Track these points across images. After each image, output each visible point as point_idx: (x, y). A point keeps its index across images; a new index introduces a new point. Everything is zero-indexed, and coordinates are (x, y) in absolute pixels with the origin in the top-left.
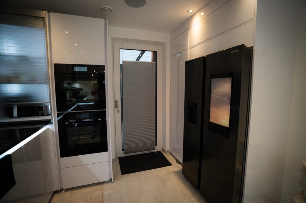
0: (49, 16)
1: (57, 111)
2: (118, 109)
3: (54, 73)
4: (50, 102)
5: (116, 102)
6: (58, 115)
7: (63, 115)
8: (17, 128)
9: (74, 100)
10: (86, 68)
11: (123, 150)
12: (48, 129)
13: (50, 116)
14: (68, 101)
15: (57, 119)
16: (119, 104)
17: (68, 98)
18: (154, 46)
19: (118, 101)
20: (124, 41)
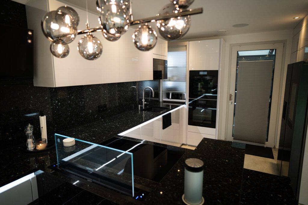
0: (189, 43)
1: (189, 98)
2: (232, 101)
3: (189, 76)
4: (186, 92)
5: (231, 96)
6: (190, 100)
7: (193, 101)
8: (170, 104)
9: (203, 91)
10: (206, 72)
11: (233, 136)
12: (184, 107)
13: (185, 100)
14: (199, 91)
15: (188, 103)
16: (233, 98)
17: (199, 89)
18: (274, 44)
19: (232, 94)
20: (242, 45)
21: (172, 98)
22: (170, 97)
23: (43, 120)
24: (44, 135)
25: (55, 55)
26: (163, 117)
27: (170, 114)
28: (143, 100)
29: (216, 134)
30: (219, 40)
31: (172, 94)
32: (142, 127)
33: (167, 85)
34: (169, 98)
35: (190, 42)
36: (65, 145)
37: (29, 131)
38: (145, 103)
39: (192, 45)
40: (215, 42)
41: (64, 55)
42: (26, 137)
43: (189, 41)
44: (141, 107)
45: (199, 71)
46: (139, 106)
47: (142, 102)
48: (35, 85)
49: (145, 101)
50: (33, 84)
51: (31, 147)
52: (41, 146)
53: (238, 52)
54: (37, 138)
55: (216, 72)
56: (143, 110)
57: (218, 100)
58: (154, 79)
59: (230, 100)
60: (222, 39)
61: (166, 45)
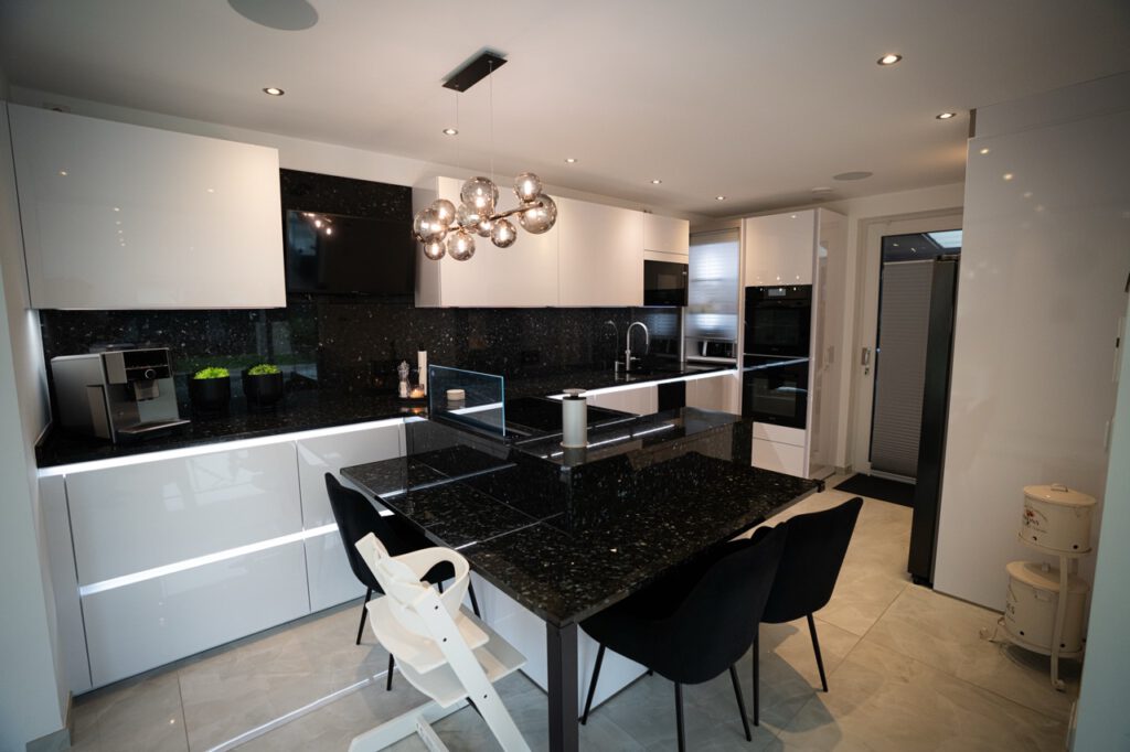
0: (745, 223)
1: (744, 352)
2: (867, 367)
3: (744, 300)
4: (738, 340)
5: (864, 352)
6: (746, 358)
8: (705, 369)
10: (784, 290)
11: (870, 460)
12: (734, 374)
13: (736, 359)
15: (743, 365)
16: (871, 357)
19: (869, 349)
20: (890, 220)
21: (709, 354)
22: (705, 352)
23: (422, 356)
24: (423, 379)
25: (431, 259)
26: (660, 386)
27: (684, 383)
28: (628, 352)
29: (806, 443)
30: (812, 211)
31: (709, 344)
32: (597, 396)
33: (700, 324)
34: (701, 354)
35: (748, 220)
36: (450, 397)
37: (404, 369)
38: (634, 358)
39: (751, 227)
40: (801, 219)
42: (399, 379)
43: (745, 218)
44: (620, 366)
45: (767, 288)
46: (616, 363)
47: (625, 355)
48: (416, 305)
49: (632, 355)
50: (413, 303)
51: (404, 393)
52: (416, 394)
53: (883, 238)
54: (413, 381)
55: (808, 289)
56: (626, 372)
57: (813, 359)
58: (645, 304)
59: (863, 363)
60: (820, 209)
61: (685, 229)
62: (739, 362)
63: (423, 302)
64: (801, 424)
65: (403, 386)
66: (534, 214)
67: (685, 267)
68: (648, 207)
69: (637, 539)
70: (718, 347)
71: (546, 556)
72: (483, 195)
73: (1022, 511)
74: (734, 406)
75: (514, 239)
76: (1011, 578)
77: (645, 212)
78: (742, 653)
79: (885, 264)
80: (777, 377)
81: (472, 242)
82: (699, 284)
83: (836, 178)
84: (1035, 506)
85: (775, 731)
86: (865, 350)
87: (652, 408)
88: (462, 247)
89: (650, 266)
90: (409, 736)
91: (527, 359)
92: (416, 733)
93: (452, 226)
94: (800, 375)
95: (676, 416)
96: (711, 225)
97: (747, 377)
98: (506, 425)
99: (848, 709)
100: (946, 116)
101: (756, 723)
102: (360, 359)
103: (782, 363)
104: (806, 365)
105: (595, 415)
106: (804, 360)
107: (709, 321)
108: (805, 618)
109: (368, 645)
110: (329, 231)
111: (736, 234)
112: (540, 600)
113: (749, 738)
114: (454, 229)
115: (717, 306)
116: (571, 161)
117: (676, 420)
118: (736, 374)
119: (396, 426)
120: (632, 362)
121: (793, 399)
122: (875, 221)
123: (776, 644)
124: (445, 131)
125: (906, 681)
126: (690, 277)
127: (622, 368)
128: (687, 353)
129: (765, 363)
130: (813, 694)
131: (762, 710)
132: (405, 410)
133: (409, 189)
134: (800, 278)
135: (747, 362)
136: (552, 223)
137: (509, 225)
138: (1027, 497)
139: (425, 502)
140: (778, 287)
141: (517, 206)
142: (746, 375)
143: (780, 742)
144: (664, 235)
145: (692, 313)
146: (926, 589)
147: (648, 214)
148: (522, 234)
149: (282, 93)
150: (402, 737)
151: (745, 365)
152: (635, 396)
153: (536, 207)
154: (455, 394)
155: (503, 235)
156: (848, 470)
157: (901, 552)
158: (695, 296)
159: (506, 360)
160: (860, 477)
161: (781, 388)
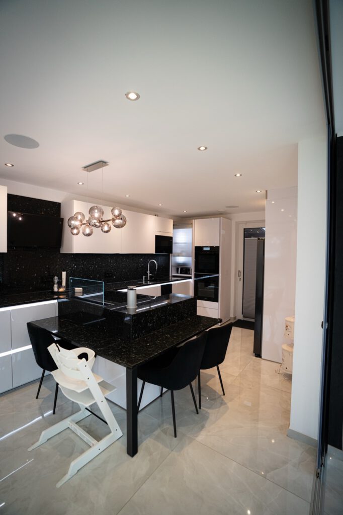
0: (194, 221)
1: (195, 272)
3: (194, 251)
4: (192, 267)
11: (242, 314)
12: (190, 281)
16: (241, 274)
19: (241, 271)
20: (246, 223)
21: (181, 273)
23: (64, 274)
24: (64, 284)
25: (73, 234)
26: (162, 286)
27: (171, 285)
28: (149, 272)
29: (219, 308)
30: (219, 219)
31: (181, 269)
33: (177, 261)
34: (178, 273)
35: (196, 220)
36: (76, 291)
37: (56, 279)
38: (151, 275)
39: (196, 223)
40: (215, 221)
41: (77, 234)
42: (54, 284)
43: (194, 219)
44: (145, 278)
45: (203, 247)
46: (144, 277)
47: (147, 273)
48: (61, 252)
49: (150, 273)
50: (60, 251)
51: (56, 289)
52: (61, 290)
53: (244, 229)
54: (60, 284)
55: (218, 248)
56: (148, 280)
57: (220, 275)
58: (156, 252)
59: (239, 276)
60: (221, 218)
61: (171, 222)
62: (193, 276)
63: (64, 250)
64: (217, 301)
65: (56, 286)
66: (118, 222)
67: (171, 238)
68: (157, 213)
69: (156, 341)
70: (184, 270)
71: (123, 347)
72: (98, 213)
73: (285, 326)
74: (191, 294)
75: (110, 230)
76: (283, 349)
77: (155, 215)
78: (194, 378)
79: (245, 239)
80: (207, 282)
81: (92, 229)
82: (177, 244)
83: (227, 207)
84: (288, 324)
85: (207, 410)
86: (239, 271)
87: (159, 294)
88: (88, 231)
89: (157, 237)
90: (66, 429)
91: (107, 275)
92: (68, 428)
93: (83, 223)
94: (216, 281)
95: (168, 298)
96: (182, 221)
97: (196, 282)
98: (105, 301)
99: (231, 400)
100: (259, 191)
101: (200, 408)
102: (35, 275)
103: (209, 277)
104: (218, 277)
105: (139, 297)
106: (217, 275)
107: (181, 260)
108: (216, 367)
109: (42, 398)
110: (20, 219)
111: (191, 225)
112: (124, 361)
113: (198, 413)
114: (84, 224)
115: (184, 254)
116: (127, 196)
117: (168, 300)
118: (192, 281)
119: (54, 303)
120: (150, 276)
121: (213, 291)
122: (242, 222)
123: (207, 381)
124: (78, 183)
125: (250, 389)
126: (173, 242)
127: (146, 278)
128: (173, 272)
129: (202, 277)
130: (220, 397)
131: (202, 404)
132: (56, 297)
133: (59, 204)
134: (215, 244)
135: (196, 276)
136: (125, 224)
137: (108, 225)
138: (286, 321)
139: (71, 332)
140: (208, 247)
141: (111, 218)
142: (195, 281)
143: (208, 413)
144: (163, 225)
145: (174, 256)
146: (260, 359)
147: (156, 217)
148: (113, 228)
149: (13, 166)
150: (63, 430)
151: (195, 277)
152: (153, 289)
153: (119, 219)
154: (78, 290)
155: (106, 228)
156: (235, 318)
157: (251, 346)
158: (175, 249)
159: (98, 276)
160: (239, 321)
161: (209, 287)
